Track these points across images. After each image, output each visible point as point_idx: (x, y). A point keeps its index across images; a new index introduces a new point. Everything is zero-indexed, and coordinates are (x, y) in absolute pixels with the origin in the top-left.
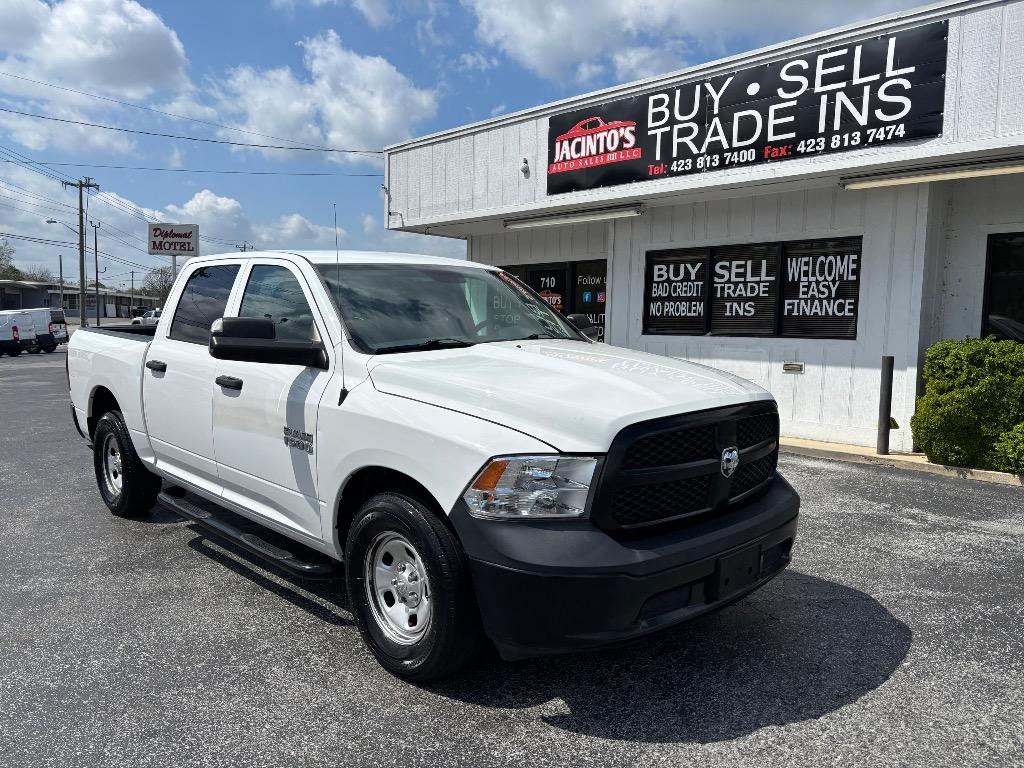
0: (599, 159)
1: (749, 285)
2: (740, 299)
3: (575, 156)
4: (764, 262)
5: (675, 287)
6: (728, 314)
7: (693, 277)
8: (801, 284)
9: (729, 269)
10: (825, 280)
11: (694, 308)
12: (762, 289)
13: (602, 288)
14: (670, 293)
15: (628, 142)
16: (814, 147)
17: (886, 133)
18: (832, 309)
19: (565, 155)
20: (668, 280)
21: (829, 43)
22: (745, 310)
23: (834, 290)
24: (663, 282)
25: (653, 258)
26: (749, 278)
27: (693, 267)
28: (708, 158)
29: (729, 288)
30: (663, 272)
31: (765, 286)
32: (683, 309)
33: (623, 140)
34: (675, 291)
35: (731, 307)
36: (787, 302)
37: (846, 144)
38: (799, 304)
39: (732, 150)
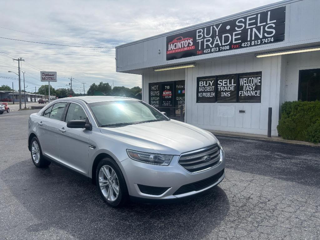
0: (182, 49)
1: (228, 87)
2: (226, 91)
3: (175, 49)
4: (233, 80)
5: (206, 88)
6: (222, 96)
7: (211, 85)
8: (244, 86)
9: (222, 82)
10: (251, 85)
11: (212, 94)
12: (232, 88)
13: (184, 89)
14: (204, 90)
15: (191, 44)
16: (247, 45)
17: (268, 40)
18: (253, 94)
19: (171, 48)
20: (204, 86)
21: (251, 13)
22: (227, 95)
23: (254, 88)
24: (202, 87)
25: (199, 79)
26: (228, 85)
27: (211, 82)
28: (215, 49)
29: (222, 88)
30: (202, 84)
31: (233, 87)
32: (208, 95)
33: (189, 43)
34: (206, 89)
35: (223, 94)
36: (240, 92)
37: (256, 44)
38: (243, 93)
39: (222, 46)
